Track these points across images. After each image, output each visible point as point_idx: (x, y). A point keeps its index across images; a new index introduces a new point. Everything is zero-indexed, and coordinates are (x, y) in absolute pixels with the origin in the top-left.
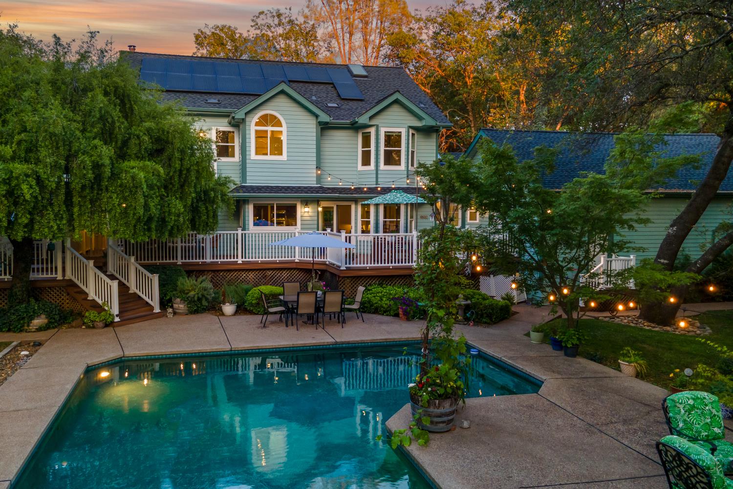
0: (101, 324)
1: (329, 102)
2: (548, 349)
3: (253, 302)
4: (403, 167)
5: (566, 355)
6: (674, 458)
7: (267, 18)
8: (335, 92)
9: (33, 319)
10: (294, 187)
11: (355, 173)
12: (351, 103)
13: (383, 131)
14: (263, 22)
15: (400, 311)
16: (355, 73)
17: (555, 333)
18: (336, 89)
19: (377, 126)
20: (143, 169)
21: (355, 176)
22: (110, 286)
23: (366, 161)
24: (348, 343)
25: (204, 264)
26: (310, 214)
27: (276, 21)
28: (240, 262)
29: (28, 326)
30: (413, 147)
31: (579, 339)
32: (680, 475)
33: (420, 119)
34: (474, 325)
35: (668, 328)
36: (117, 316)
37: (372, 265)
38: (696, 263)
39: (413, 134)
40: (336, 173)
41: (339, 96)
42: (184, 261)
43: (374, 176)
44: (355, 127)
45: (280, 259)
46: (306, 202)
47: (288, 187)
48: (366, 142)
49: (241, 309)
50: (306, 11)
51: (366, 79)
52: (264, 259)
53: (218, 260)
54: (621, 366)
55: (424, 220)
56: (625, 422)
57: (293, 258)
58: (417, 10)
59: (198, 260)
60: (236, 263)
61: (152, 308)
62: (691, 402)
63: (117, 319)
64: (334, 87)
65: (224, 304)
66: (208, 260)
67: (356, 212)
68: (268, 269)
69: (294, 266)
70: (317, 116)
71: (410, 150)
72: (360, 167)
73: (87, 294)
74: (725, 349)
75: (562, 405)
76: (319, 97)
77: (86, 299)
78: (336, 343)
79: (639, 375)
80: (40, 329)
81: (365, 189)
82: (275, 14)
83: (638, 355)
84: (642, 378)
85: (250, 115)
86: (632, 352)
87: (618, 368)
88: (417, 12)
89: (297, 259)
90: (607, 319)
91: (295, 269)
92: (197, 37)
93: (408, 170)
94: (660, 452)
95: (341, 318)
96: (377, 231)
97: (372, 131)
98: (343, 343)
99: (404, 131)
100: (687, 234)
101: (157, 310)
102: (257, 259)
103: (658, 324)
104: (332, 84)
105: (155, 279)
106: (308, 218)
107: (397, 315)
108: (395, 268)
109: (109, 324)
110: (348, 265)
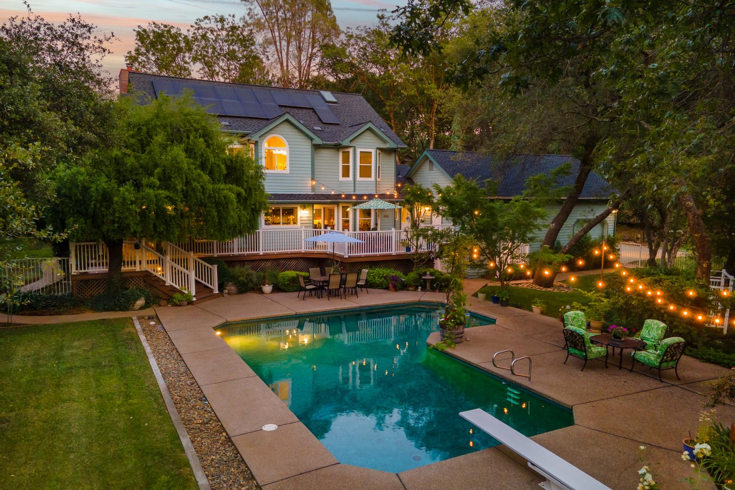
0: (186, 303)
1: (314, 126)
2: (491, 303)
3: (286, 283)
4: (373, 179)
5: (502, 305)
6: (570, 334)
7: (210, 22)
8: (316, 116)
9: (137, 300)
10: (296, 195)
11: (337, 182)
12: (330, 127)
13: (358, 151)
14: (207, 26)
15: (390, 285)
16: (328, 99)
17: (494, 293)
18: (316, 113)
19: (355, 147)
20: (230, 190)
21: (337, 185)
22: (187, 275)
23: (346, 173)
24: (369, 306)
25: (234, 256)
26: (308, 215)
27: (220, 26)
28: (261, 254)
29: (133, 306)
30: (379, 164)
31: (509, 295)
32: (572, 342)
33: (385, 142)
34: (439, 292)
35: (550, 289)
36: (194, 296)
37: (366, 254)
38: (565, 246)
39: (379, 153)
40: (325, 182)
41: (320, 120)
42: (219, 254)
43: (353, 185)
44: (337, 147)
45: (291, 250)
46: (304, 206)
47: (292, 195)
48: (346, 159)
49: (277, 289)
50: (247, 18)
51: (336, 105)
52: (279, 251)
53: (245, 252)
54: (533, 309)
55: (386, 218)
56: (541, 333)
57: (300, 250)
58: (349, 28)
59: (229, 253)
60: (258, 255)
61: (211, 290)
62: (574, 316)
63: (194, 299)
64: (314, 112)
65: (264, 285)
66: (236, 253)
67: (338, 213)
68: (282, 259)
69: (301, 256)
70: (312, 139)
71: (378, 165)
72: (341, 178)
73: (164, 282)
74: (586, 292)
75: (510, 328)
76: (305, 121)
77: (164, 285)
78: (361, 307)
79: (542, 313)
80: (142, 308)
81: (343, 196)
82: (219, 20)
83: (542, 302)
84: (544, 315)
85: (262, 138)
86: (538, 301)
87: (531, 310)
88: (349, 30)
89: (303, 250)
90: (514, 285)
91: (300, 258)
92: (139, 33)
93: (376, 181)
94: (564, 333)
95: (355, 291)
96: (355, 230)
97: (351, 150)
98: (365, 306)
99: (373, 151)
100: (561, 228)
101: (216, 291)
102: (274, 251)
103: (544, 287)
104: (313, 109)
105: (215, 268)
106: (306, 219)
107: (387, 288)
108: (381, 256)
109: (190, 303)
110: (349, 255)
